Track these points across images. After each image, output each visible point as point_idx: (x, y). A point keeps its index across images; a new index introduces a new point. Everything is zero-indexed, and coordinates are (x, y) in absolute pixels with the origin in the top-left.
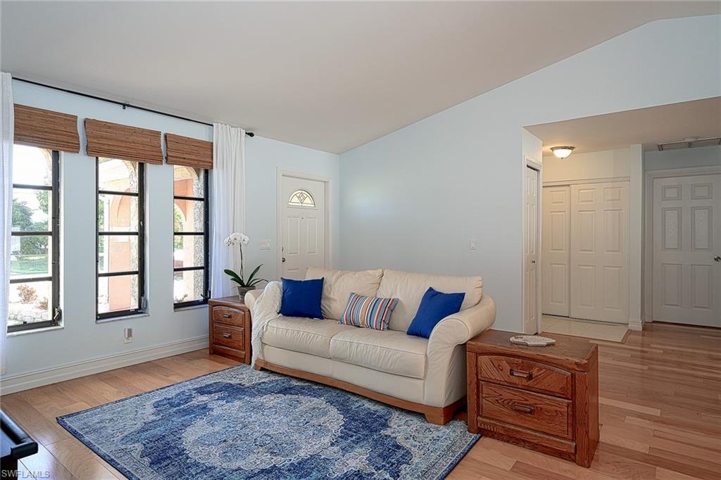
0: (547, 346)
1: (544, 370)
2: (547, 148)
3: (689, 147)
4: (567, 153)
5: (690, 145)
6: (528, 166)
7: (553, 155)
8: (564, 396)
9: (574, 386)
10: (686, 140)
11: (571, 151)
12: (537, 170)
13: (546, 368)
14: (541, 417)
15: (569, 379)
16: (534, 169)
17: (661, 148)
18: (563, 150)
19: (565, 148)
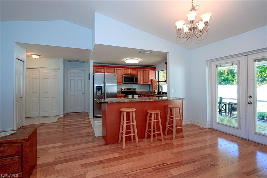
0: (11, 135)
1: (7, 147)
2: (29, 54)
3: (77, 62)
4: (37, 57)
5: (77, 61)
6: (17, 59)
7: (32, 57)
8: (17, 155)
9: (22, 149)
10: (76, 60)
11: (39, 57)
12: (23, 61)
13: (8, 146)
14: (5, 169)
15: (19, 147)
16: (22, 61)
17: (69, 61)
18: (36, 56)
19: (37, 55)
